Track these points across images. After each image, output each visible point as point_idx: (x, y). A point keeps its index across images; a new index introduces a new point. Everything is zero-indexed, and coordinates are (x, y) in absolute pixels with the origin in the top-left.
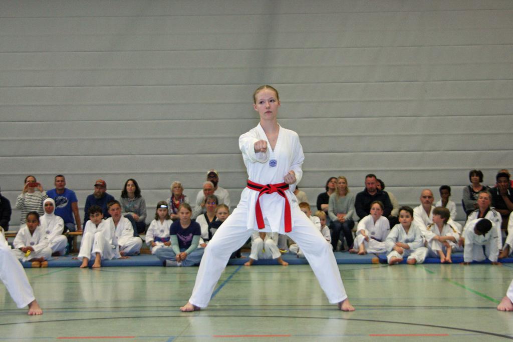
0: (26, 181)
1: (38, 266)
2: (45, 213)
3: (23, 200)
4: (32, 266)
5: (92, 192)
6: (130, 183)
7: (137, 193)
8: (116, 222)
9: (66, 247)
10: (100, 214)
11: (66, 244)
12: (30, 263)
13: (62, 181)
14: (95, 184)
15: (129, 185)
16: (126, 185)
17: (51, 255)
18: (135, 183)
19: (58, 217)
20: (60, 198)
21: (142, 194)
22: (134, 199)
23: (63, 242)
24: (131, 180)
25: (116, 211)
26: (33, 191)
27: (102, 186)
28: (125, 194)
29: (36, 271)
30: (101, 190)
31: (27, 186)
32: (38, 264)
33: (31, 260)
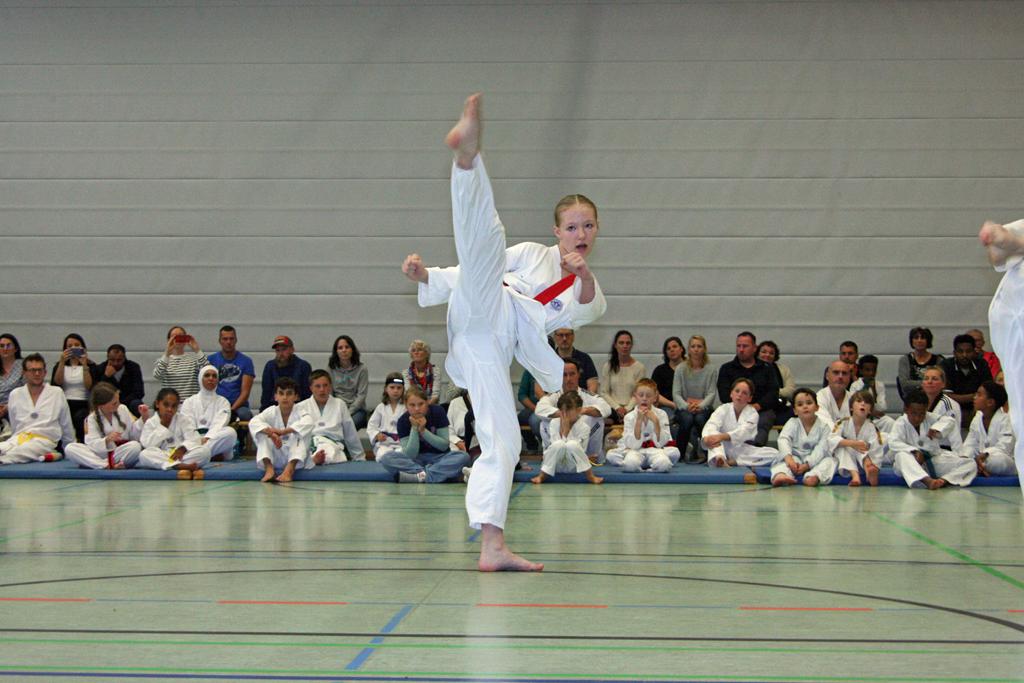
0: (169, 337)
1: (189, 477)
2: (202, 389)
3: (165, 365)
4: (179, 477)
6: (342, 342)
7: (355, 359)
8: (321, 404)
9: (235, 447)
10: (293, 391)
11: (235, 441)
13: (231, 339)
15: (341, 348)
16: (336, 347)
17: (209, 460)
18: (350, 343)
19: (222, 398)
20: (228, 366)
21: (361, 361)
22: (349, 369)
23: (227, 439)
24: (344, 337)
25: (322, 389)
26: (180, 352)
27: (284, 345)
28: (335, 362)
29: (184, 487)
30: (286, 354)
31: (172, 344)
32: (187, 474)
33: (176, 468)
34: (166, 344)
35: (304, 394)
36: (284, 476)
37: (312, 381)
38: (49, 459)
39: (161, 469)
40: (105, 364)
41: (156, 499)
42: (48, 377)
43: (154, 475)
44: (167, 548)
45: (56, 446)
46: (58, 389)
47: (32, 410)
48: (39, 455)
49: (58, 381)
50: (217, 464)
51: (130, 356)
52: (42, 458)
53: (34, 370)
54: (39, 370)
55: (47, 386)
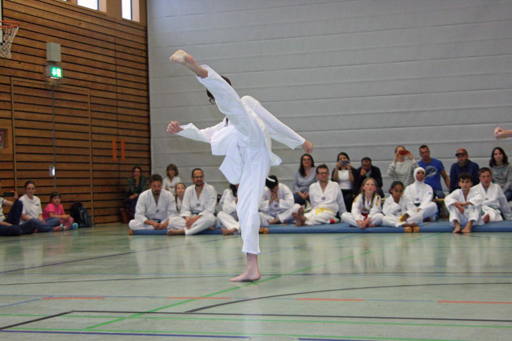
0: (396, 152)
1: (410, 231)
2: (416, 181)
3: (394, 168)
4: (406, 231)
6: (497, 151)
7: (505, 160)
8: (486, 187)
9: (436, 214)
11: (436, 210)
12: (402, 228)
14: (456, 153)
15: (496, 154)
16: (493, 154)
17: (422, 221)
18: (502, 151)
19: (428, 186)
21: (509, 162)
22: (502, 166)
23: (433, 208)
24: (498, 148)
26: (402, 160)
27: (462, 154)
28: (493, 163)
29: (409, 237)
30: (464, 159)
31: (397, 156)
32: (410, 229)
33: (404, 226)
34: (394, 156)
35: (475, 182)
36: (466, 229)
37: (480, 174)
38: (332, 222)
39: (395, 227)
40: (360, 169)
41: (393, 243)
42: (330, 177)
43: (390, 230)
44: (400, 271)
45: (336, 214)
46: (336, 183)
47: (322, 195)
48: (327, 220)
49: (335, 179)
50: (426, 223)
51: (374, 163)
52: (329, 222)
53: (323, 173)
54: (325, 173)
55: (330, 182)
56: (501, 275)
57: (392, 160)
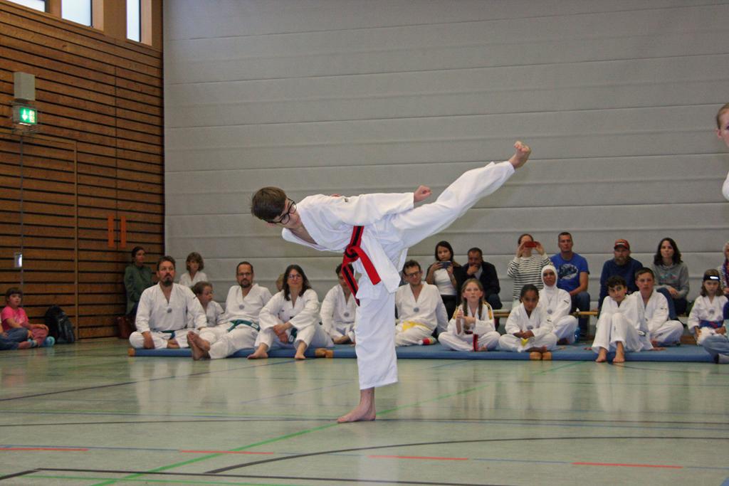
0: (519, 242)
1: (539, 358)
2: (545, 286)
3: (517, 265)
5: (611, 257)
6: (666, 243)
7: (676, 258)
8: (646, 298)
10: (622, 286)
11: (576, 328)
12: (528, 354)
13: (568, 241)
14: (614, 246)
15: (664, 248)
16: (660, 247)
17: (556, 343)
18: (673, 244)
20: (567, 266)
22: (672, 266)
24: (668, 239)
25: (646, 283)
26: (529, 255)
27: (623, 247)
28: (659, 260)
29: (535, 366)
30: (625, 254)
31: (522, 248)
32: (538, 356)
33: (529, 351)
34: (517, 249)
35: (632, 288)
37: (638, 277)
38: (426, 343)
39: (517, 352)
43: (510, 356)
45: (432, 332)
46: (434, 287)
47: (415, 305)
48: (418, 340)
50: (562, 347)
51: (486, 259)
52: (421, 342)
56: (667, 425)
57: (515, 254)
